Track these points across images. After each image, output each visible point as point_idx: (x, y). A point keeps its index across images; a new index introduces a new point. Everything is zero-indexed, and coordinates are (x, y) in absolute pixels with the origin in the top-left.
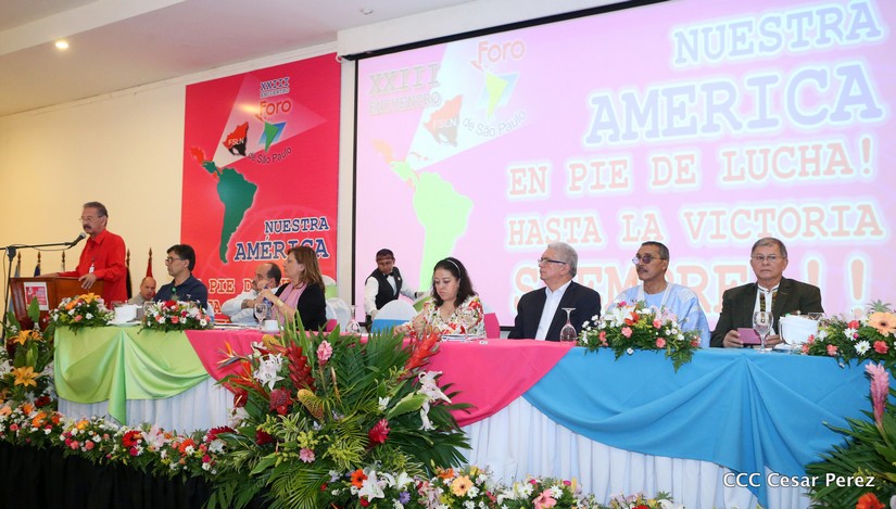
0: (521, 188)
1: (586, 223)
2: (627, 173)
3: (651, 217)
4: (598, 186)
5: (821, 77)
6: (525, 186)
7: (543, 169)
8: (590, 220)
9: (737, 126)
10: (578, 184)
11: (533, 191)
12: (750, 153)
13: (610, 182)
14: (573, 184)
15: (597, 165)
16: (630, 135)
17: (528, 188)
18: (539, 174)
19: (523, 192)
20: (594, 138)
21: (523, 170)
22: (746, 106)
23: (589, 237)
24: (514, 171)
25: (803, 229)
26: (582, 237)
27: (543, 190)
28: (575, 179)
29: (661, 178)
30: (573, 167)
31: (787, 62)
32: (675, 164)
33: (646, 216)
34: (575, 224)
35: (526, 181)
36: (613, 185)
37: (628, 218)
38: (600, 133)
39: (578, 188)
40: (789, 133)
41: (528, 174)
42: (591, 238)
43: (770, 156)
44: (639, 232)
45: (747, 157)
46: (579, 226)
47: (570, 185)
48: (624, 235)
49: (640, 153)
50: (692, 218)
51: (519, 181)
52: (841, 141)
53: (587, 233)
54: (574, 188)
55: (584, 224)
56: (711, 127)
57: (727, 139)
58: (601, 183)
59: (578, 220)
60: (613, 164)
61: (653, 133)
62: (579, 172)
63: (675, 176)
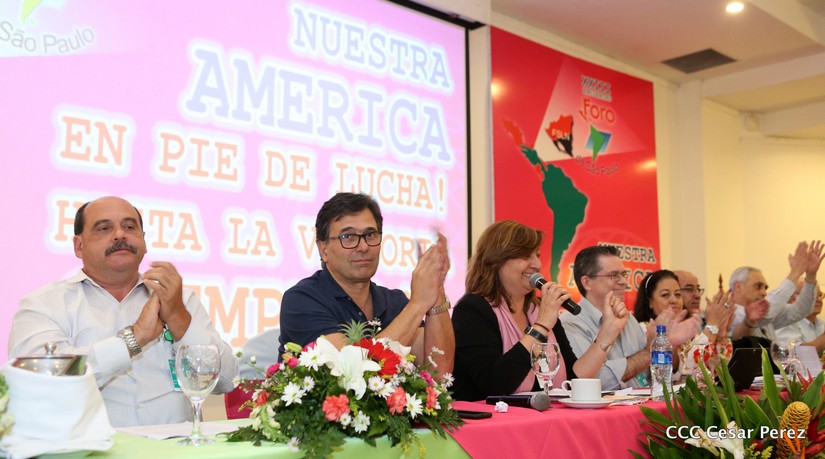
0: (82, 150)
1: (182, 221)
2: (237, 163)
3: (262, 225)
4: (198, 172)
5: (413, 108)
6: (88, 150)
7: (121, 129)
8: (187, 218)
9: (350, 137)
10: (171, 163)
11: (100, 158)
12: (360, 170)
13: (216, 170)
14: (165, 162)
15: (201, 143)
16: (241, 114)
17: (94, 152)
18: (114, 135)
19: (85, 157)
20: (196, 105)
21: (86, 123)
22: (357, 119)
23: (184, 242)
24: (70, 121)
25: (399, 259)
26: (175, 241)
27: (118, 160)
28: (167, 155)
29: (275, 179)
30: (167, 137)
31: (390, 85)
32: (290, 163)
33: (258, 223)
34: (166, 220)
35: (91, 140)
36: (219, 175)
37: (236, 222)
38: (204, 99)
39: (172, 170)
40: (390, 158)
41: (95, 131)
42: (188, 243)
43: (376, 176)
44: (249, 243)
45: (356, 172)
46: (171, 224)
47: (160, 162)
48: (230, 245)
49: (253, 140)
50: (306, 233)
51: (78, 139)
52: (425, 175)
53: (183, 236)
54: (165, 168)
55: (179, 222)
56: (325, 131)
57: (340, 149)
58: (204, 168)
59: (170, 215)
60: (220, 146)
61: (268, 120)
62: (174, 146)
63: (289, 180)
